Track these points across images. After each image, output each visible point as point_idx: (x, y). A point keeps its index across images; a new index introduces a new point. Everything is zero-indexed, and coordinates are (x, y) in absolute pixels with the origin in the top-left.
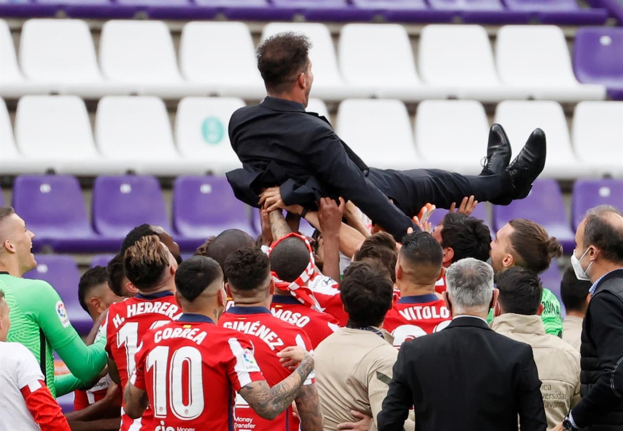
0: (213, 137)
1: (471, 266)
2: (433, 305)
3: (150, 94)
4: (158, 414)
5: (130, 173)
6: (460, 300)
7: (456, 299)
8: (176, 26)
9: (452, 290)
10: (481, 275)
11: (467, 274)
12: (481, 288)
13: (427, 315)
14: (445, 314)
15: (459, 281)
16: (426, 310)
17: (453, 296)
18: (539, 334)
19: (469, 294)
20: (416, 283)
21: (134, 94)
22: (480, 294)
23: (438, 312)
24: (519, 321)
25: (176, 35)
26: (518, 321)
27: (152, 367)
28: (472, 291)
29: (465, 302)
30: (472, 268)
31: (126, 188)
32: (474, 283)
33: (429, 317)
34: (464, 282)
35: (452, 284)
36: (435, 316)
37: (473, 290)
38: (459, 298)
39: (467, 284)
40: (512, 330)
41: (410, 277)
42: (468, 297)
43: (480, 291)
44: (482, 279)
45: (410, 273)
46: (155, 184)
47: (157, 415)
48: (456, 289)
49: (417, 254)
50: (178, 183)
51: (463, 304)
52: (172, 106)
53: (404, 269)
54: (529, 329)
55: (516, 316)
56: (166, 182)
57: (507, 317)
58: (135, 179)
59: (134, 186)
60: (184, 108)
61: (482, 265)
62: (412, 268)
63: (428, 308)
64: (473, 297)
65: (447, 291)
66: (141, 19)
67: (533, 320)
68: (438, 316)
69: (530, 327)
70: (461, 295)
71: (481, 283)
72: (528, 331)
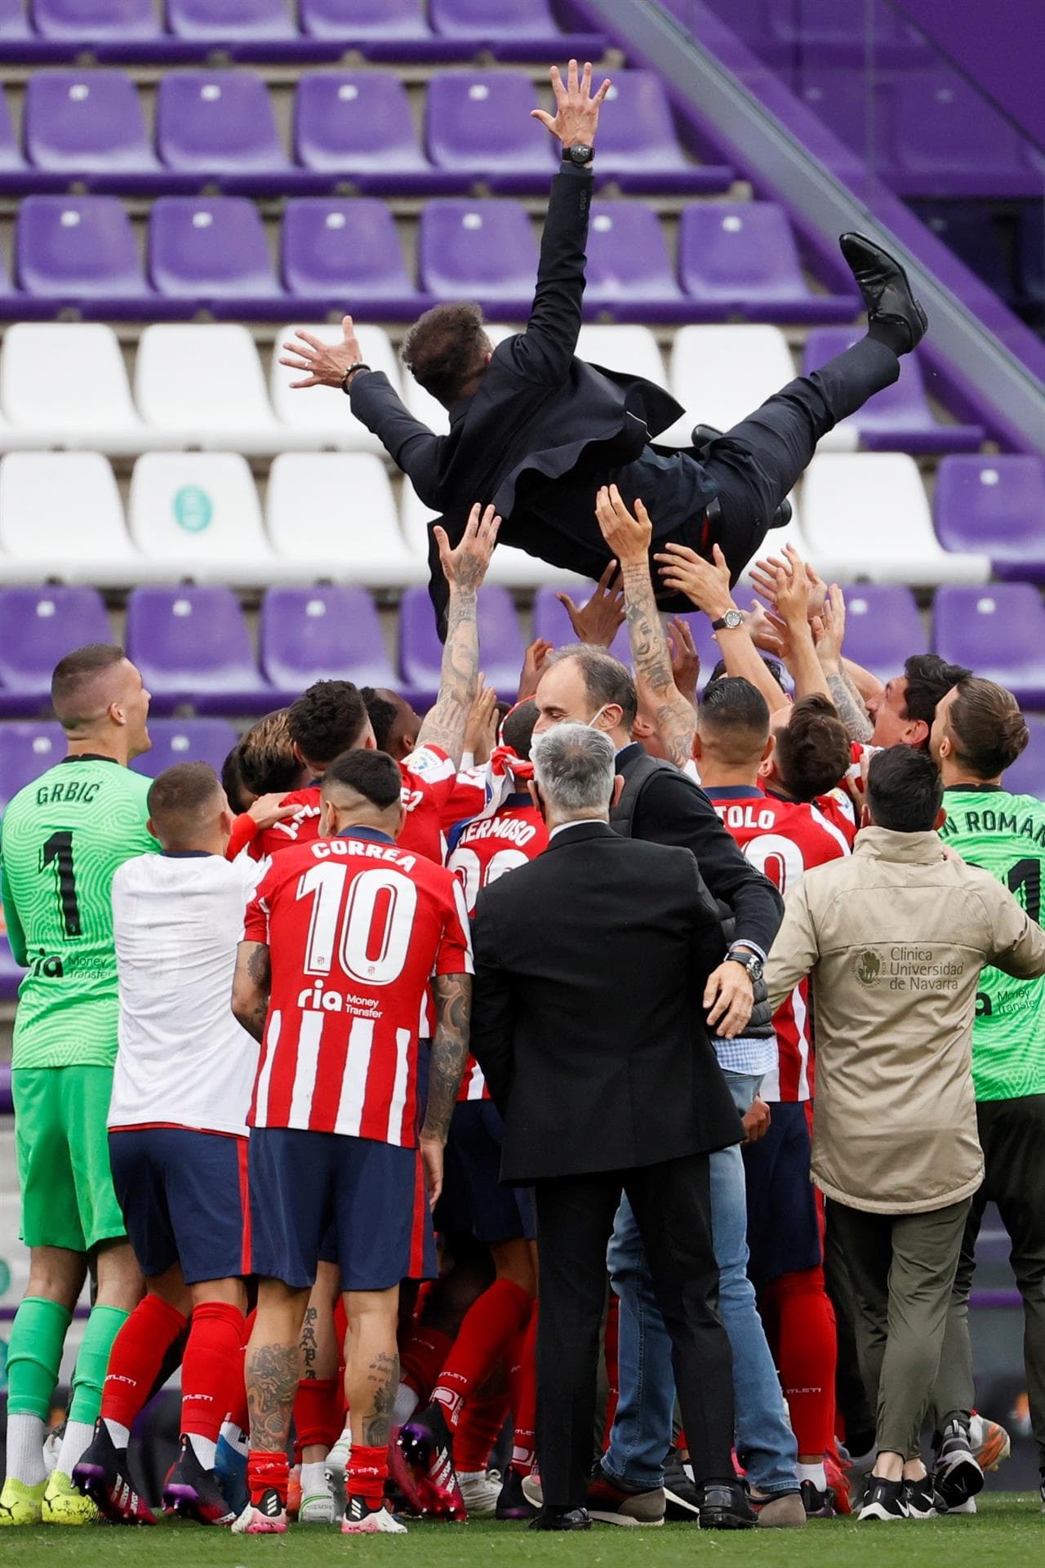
0: (193, 521)
1: (578, 741)
2: (750, 804)
3: (85, 448)
4: (311, 967)
5: (53, 582)
6: (559, 799)
7: (552, 797)
8: (128, 332)
9: (546, 780)
10: (597, 756)
11: (572, 755)
12: (595, 779)
13: (736, 821)
14: (766, 822)
15: (558, 766)
16: (735, 813)
17: (547, 790)
18: (926, 864)
19: (576, 789)
20: (724, 762)
21: (59, 449)
22: (594, 789)
23: (755, 818)
24: (891, 842)
25: (129, 347)
26: (886, 841)
27: (312, 893)
28: (579, 783)
29: (569, 802)
30: (580, 744)
31: (45, 609)
32: (583, 770)
33: (739, 824)
34: (568, 769)
35: (546, 772)
36: (750, 824)
37: (582, 781)
38: (558, 795)
39: (572, 772)
40: (875, 855)
41: (713, 752)
42: (573, 795)
43: (594, 783)
44: (598, 762)
45: (713, 745)
46: (95, 600)
47: (309, 970)
48: (553, 780)
49: (723, 711)
50: (134, 598)
51: (564, 804)
52: (123, 468)
53: (703, 740)
54: (906, 855)
55: (887, 833)
56: (114, 598)
57: (873, 833)
58: (61, 593)
59: (59, 605)
60: (143, 471)
61: (597, 738)
62: (716, 736)
63: (739, 809)
64: (582, 794)
65: (535, 779)
66: (69, 320)
67: (914, 840)
68: (754, 825)
69: (910, 853)
70: (562, 791)
71: (595, 770)
72: (903, 858)
